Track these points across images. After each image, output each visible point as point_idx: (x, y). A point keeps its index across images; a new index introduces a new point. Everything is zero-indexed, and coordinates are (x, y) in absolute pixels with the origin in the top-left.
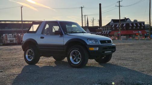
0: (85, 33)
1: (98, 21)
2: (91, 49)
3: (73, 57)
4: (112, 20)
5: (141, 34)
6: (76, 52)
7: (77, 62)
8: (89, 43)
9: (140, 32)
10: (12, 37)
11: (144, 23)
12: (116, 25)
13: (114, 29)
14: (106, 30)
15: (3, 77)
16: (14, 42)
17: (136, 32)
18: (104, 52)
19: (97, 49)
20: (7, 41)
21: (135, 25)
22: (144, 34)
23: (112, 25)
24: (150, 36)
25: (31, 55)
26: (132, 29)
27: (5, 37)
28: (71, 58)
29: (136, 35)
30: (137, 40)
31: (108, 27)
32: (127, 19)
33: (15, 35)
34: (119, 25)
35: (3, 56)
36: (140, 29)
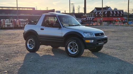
0: (80, 25)
1: (84, 8)
2: (87, 41)
3: (71, 48)
4: (96, 8)
5: (120, 21)
6: (73, 43)
7: (75, 52)
8: (85, 36)
9: (119, 19)
10: (9, 22)
11: (122, 11)
12: (98, 13)
13: (97, 16)
14: (90, 17)
15: (11, 66)
16: (11, 26)
17: (116, 19)
18: (98, 44)
19: (93, 41)
20: (5, 26)
21: (115, 13)
22: (123, 21)
23: (95, 13)
24: (128, 22)
25: (32, 44)
26: (113, 16)
27: (3, 22)
28: (69, 48)
29: (115, 21)
30: (117, 26)
31: (92, 14)
32: (109, 7)
33: (11, 21)
34: (101, 13)
35: (4, 41)
36: (120, 16)
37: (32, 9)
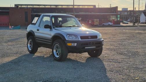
2: (69, 44)
6: (58, 46)
8: (68, 38)
18: (85, 47)
19: (76, 44)
28: (55, 51)
37: (92, 7)
